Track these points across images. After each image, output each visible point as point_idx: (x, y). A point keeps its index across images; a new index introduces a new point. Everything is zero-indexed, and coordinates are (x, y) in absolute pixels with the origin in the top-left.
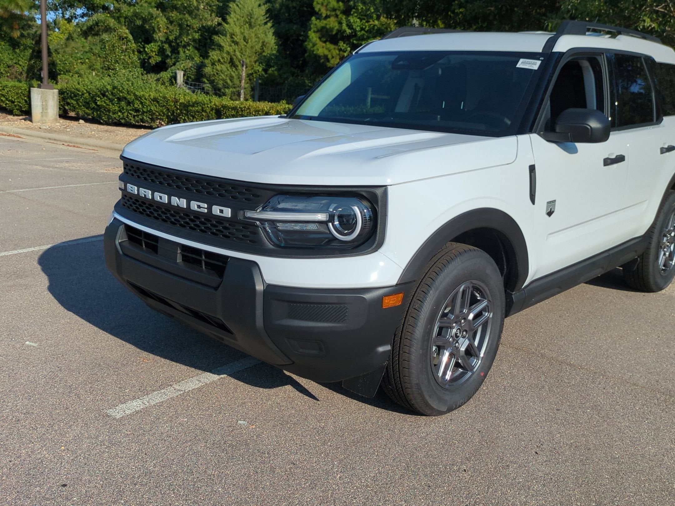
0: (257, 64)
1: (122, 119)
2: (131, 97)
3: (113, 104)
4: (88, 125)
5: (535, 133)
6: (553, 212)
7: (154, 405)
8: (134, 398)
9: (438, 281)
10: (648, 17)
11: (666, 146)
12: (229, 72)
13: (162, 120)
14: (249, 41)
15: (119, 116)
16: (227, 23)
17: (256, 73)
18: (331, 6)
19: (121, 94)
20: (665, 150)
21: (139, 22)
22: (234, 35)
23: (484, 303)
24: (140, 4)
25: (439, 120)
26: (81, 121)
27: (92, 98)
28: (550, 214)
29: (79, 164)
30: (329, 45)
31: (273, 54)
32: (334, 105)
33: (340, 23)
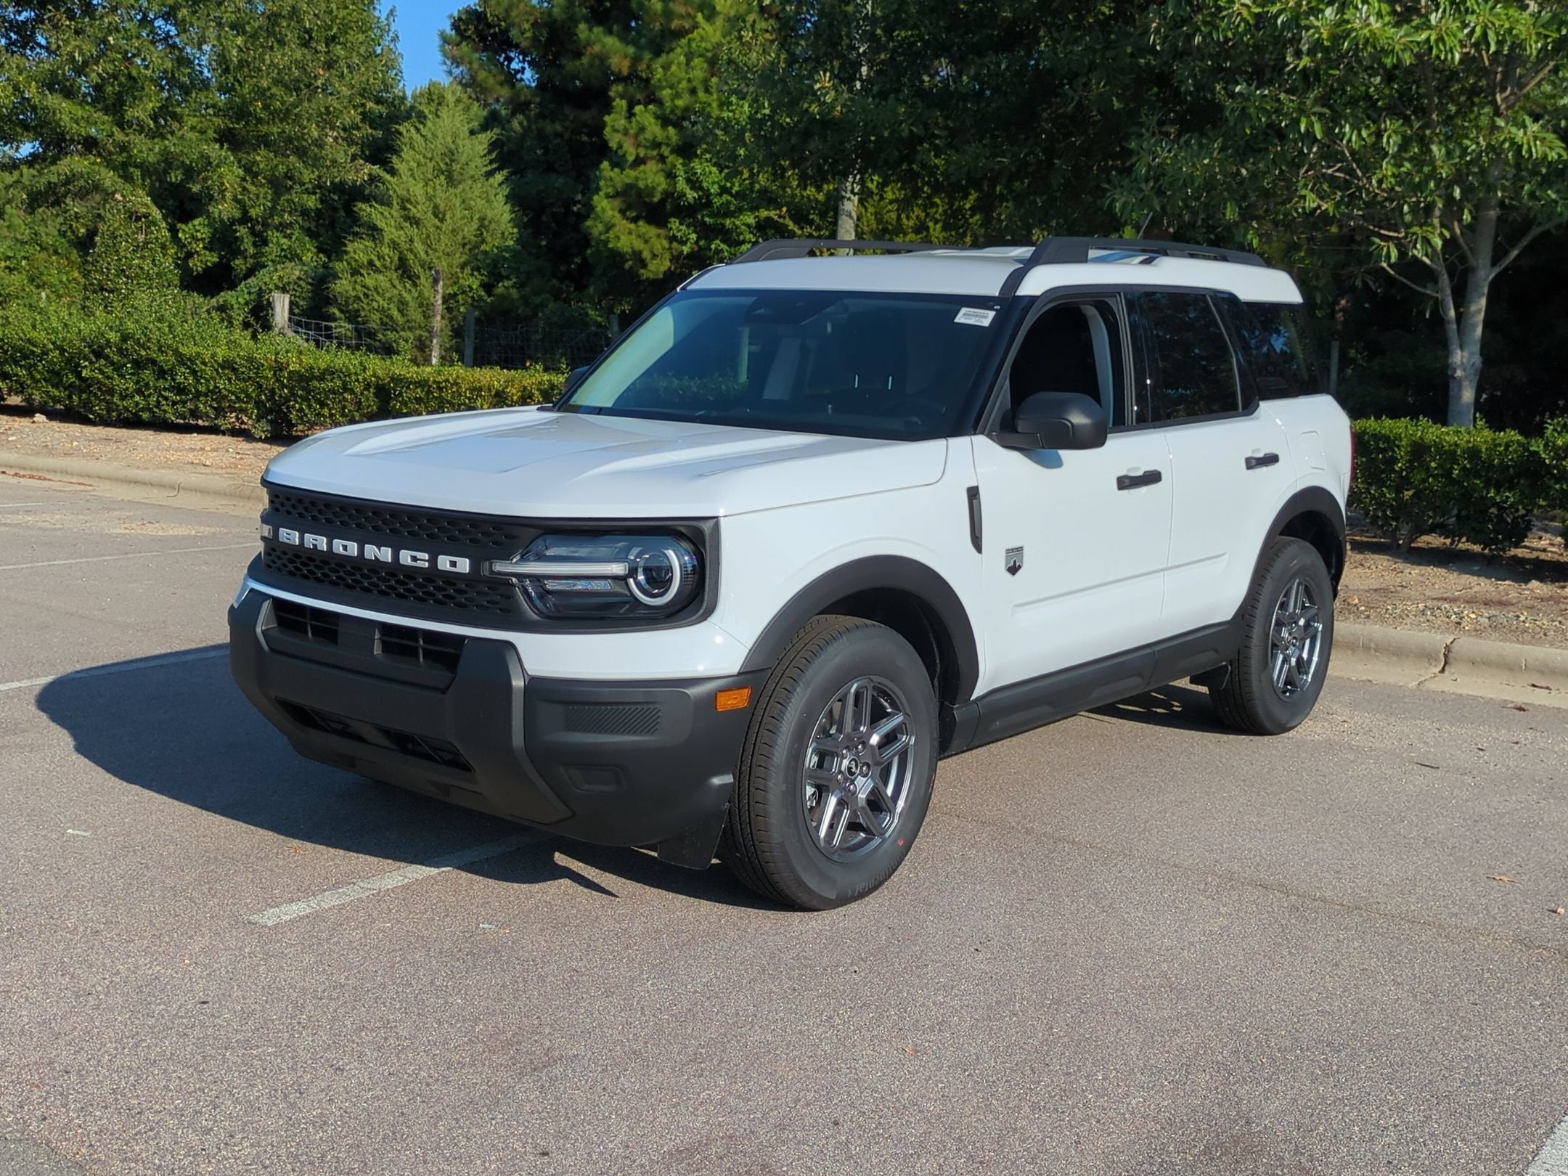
0: (468, 270)
1: (143, 410)
2: (167, 360)
3: (122, 376)
4: (55, 424)
5: (982, 433)
6: (1020, 567)
7: (330, 909)
8: (291, 901)
9: (809, 673)
10: (1312, 190)
11: (1260, 455)
12: (396, 292)
13: (242, 410)
14: (448, 216)
15: (137, 404)
16: (393, 172)
17: (464, 292)
18: (648, 135)
19: (143, 353)
20: (1254, 462)
21: (175, 177)
22: (409, 201)
23: (898, 719)
24: (179, 134)
25: (830, 411)
26: (39, 417)
27: (69, 360)
28: (1013, 570)
29: (58, 517)
30: (643, 227)
31: (507, 249)
32: (655, 375)
33: (671, 176)
